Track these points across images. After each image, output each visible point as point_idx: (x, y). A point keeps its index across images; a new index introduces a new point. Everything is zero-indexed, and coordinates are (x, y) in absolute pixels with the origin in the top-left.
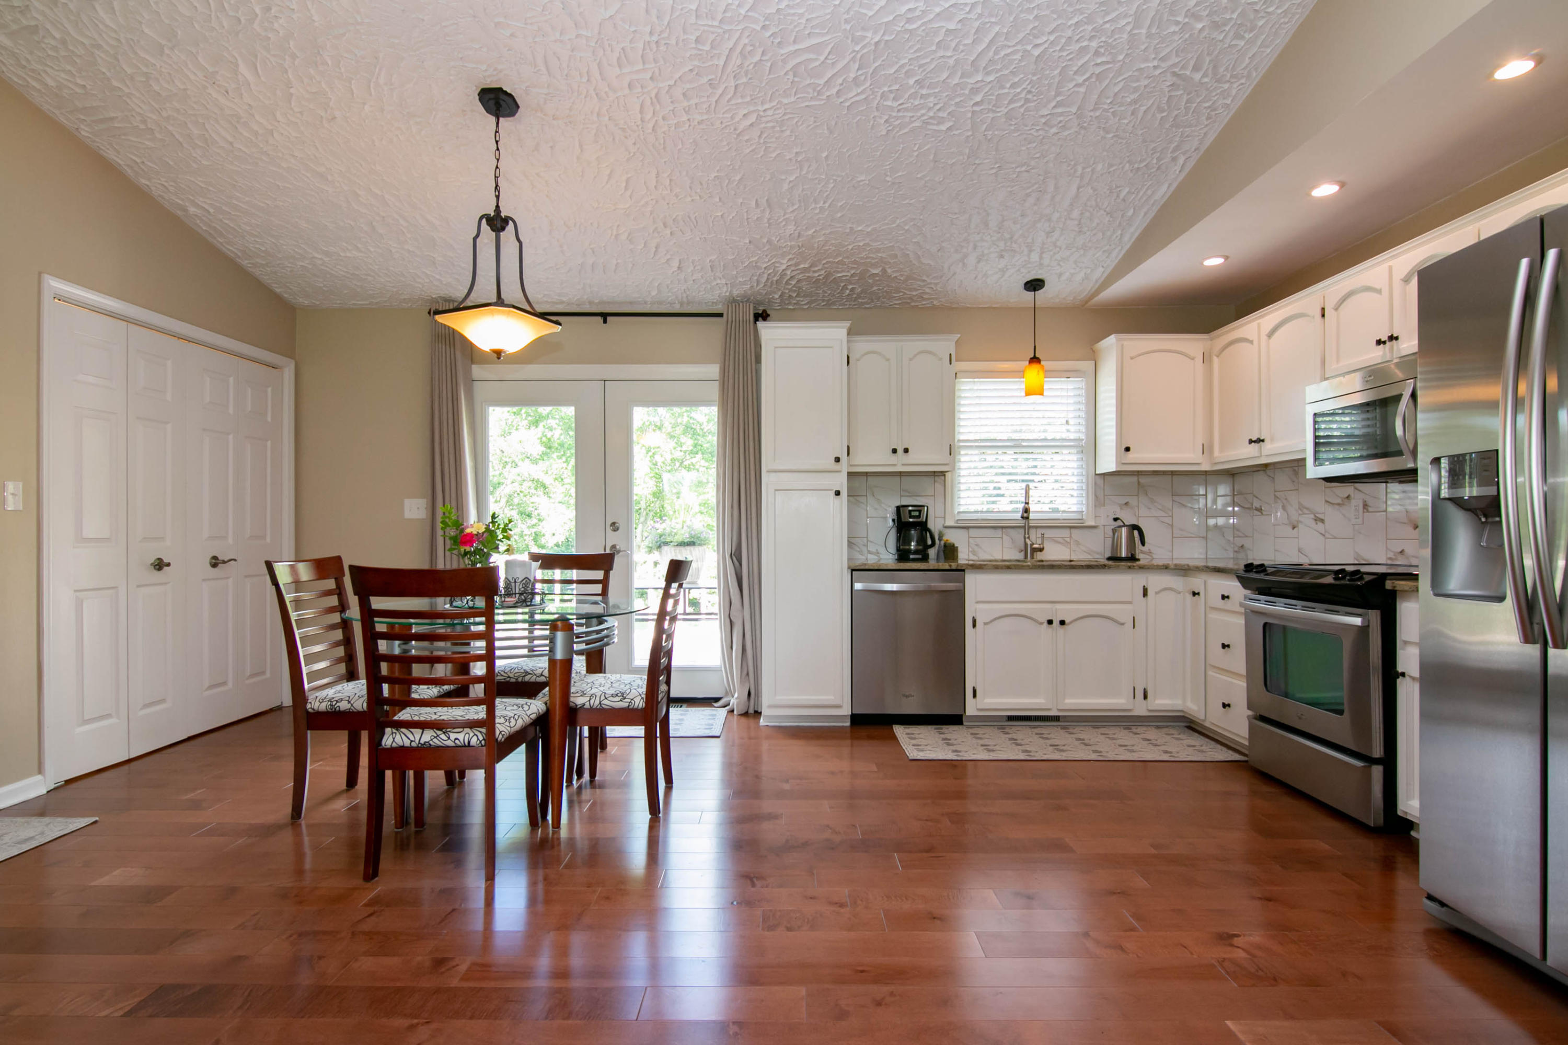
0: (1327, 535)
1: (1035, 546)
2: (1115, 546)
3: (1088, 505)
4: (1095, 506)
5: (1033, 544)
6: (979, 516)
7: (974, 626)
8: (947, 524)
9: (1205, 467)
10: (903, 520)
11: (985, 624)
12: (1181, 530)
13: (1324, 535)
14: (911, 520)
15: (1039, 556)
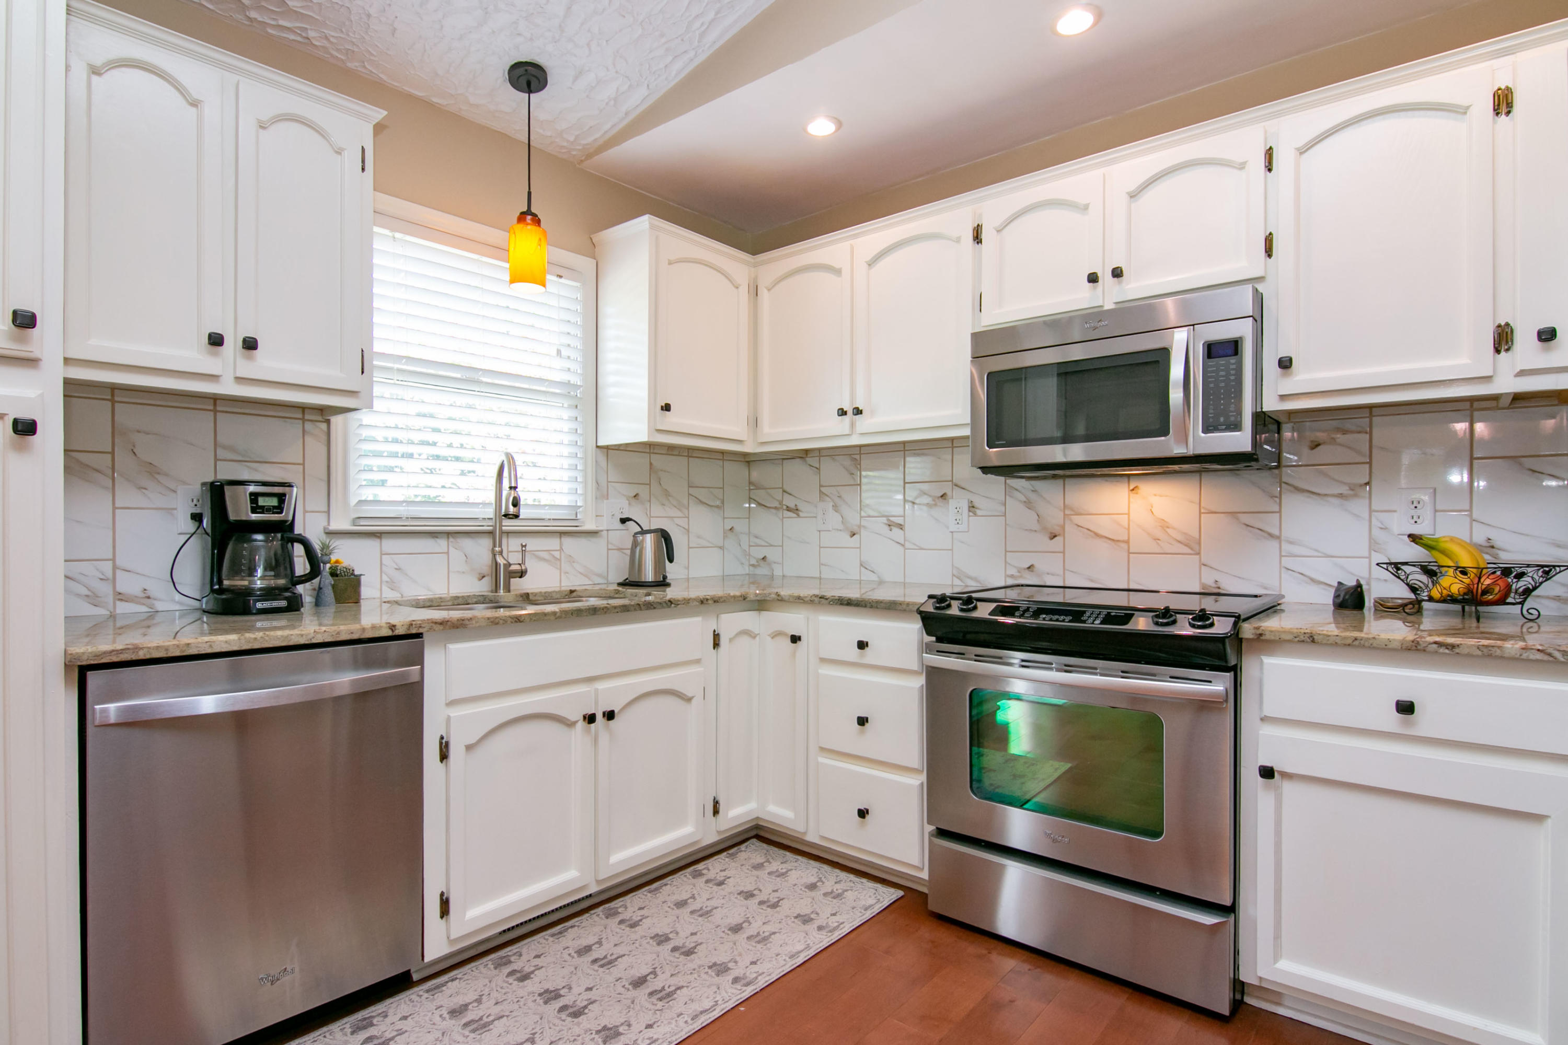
0: (908, 545)
1: (513, 568)
2: (635, 562)
3: (585, 494)
4: (596, 498)
5: (510, 565)
6: (402, 511)
7: (444, 757)
8: (335, 526)
9: (749, 448)
10: (232, 517)
11: (469, 748)
12: (699, 537)
13: (903, 545)
14: (254, 517)
15: (520, 585)
